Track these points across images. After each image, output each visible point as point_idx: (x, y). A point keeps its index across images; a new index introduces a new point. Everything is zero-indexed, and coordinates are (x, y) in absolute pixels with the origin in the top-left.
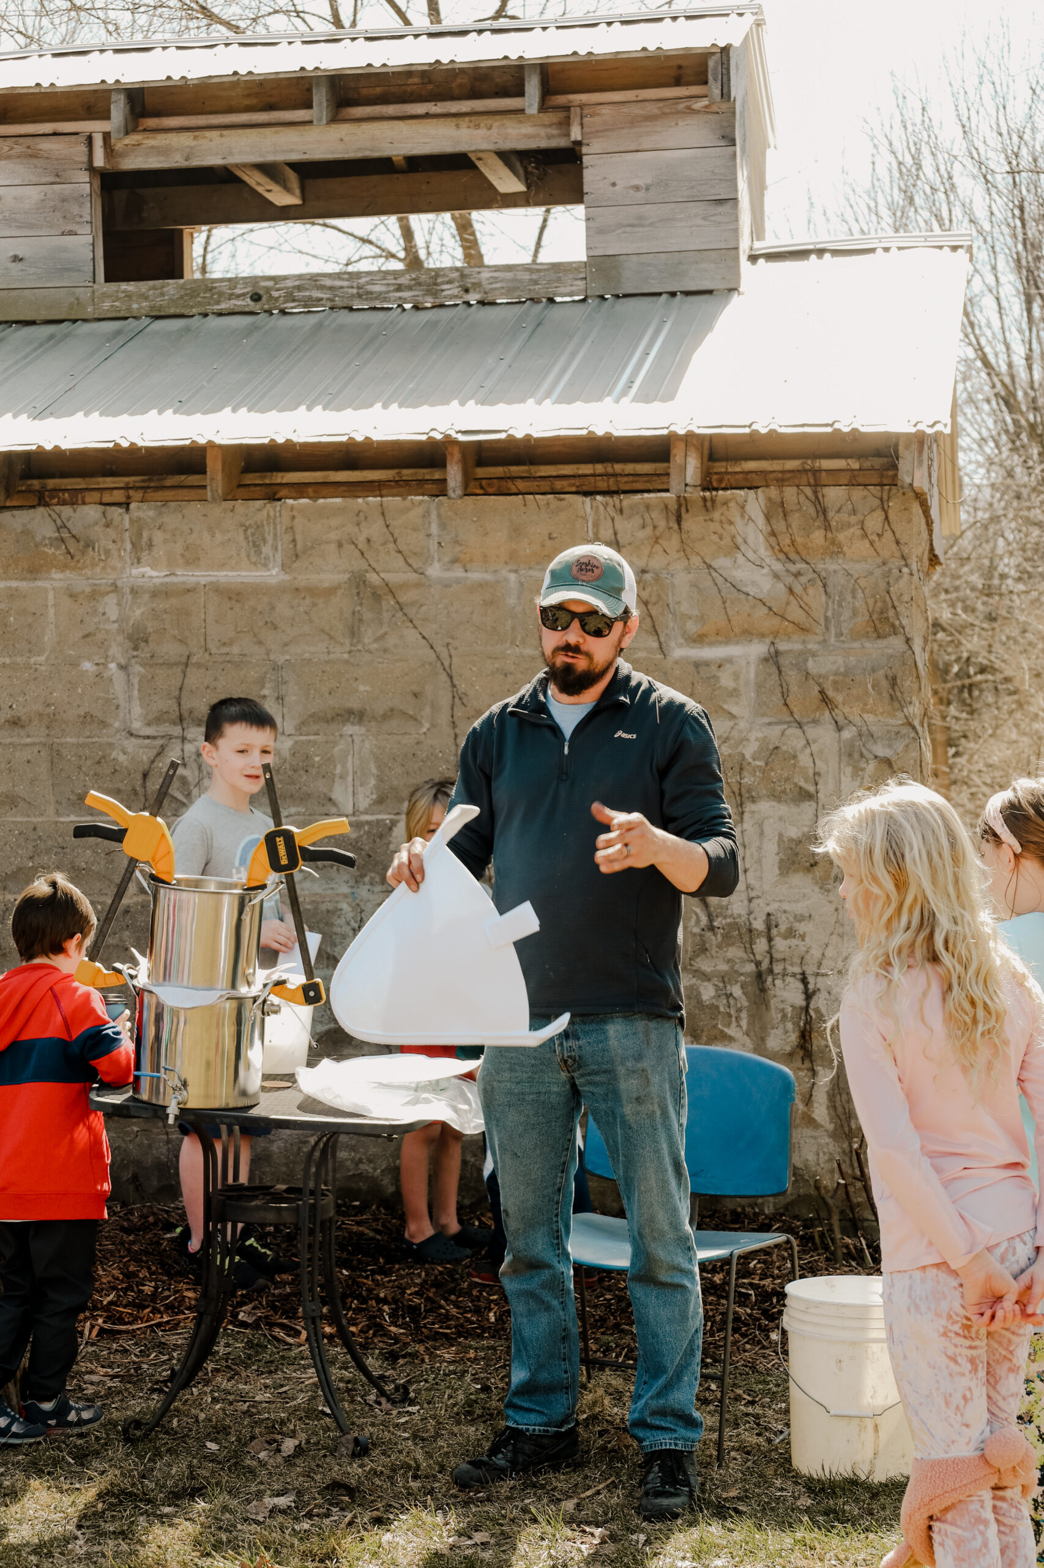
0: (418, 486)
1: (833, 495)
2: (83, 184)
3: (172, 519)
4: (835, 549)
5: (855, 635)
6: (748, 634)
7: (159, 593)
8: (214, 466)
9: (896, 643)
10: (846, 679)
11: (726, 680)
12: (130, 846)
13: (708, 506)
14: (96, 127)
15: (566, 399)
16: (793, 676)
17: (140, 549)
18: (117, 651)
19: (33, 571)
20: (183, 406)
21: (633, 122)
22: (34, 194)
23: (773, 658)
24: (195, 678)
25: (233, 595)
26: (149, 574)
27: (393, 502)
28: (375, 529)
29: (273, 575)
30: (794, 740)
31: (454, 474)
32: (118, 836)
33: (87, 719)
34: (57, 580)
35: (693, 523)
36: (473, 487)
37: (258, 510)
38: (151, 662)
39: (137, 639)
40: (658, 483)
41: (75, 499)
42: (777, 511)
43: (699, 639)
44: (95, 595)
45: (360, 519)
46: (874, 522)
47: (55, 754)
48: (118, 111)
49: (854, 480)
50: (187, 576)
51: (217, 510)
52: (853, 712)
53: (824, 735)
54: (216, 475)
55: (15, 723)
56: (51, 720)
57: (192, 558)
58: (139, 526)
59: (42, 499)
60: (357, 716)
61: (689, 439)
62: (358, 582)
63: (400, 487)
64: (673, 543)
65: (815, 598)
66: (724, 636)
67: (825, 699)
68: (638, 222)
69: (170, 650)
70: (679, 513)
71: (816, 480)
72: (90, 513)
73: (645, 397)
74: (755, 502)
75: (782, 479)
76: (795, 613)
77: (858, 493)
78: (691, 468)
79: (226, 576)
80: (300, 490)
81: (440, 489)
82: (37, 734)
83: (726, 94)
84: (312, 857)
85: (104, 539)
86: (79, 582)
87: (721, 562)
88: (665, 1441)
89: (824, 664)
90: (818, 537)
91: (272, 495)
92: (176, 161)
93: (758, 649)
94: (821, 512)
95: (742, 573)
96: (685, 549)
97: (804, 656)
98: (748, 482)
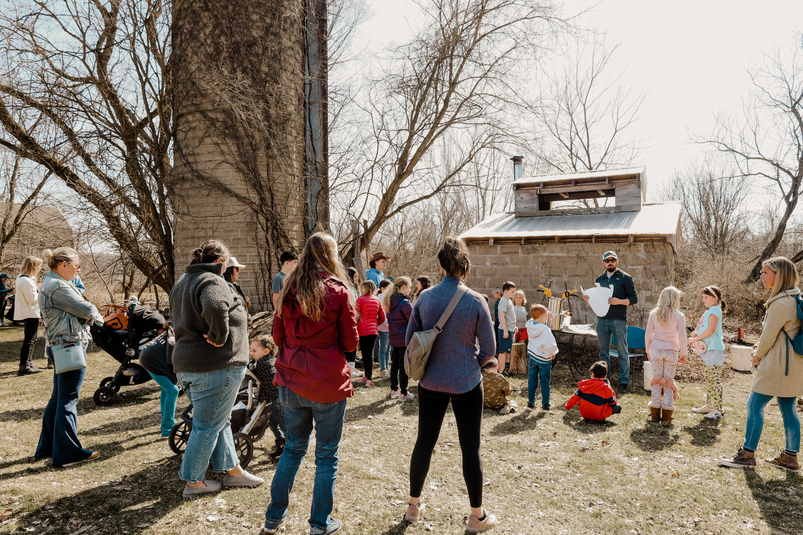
0: (588, 242)
1: (655, 243)
2: (536, 196)
3: (549, 246)
4: (655, 252)
5: (659, 265)
6: (641, 265)
7: (547, 257)
9: (666, 266)
10: (657, 272)
11: (637, 272)
12: (545, 293)
13: (634, 245)
14: (538, 188)
15: (612, 228)
16: (648, 271)
17: (545, 250)
18: (541, 265)
19: (529, 254)
20: (551, 230)
21: (624, 185)
22: (528, 198)
23: (645, 268)
24: (552, 270)
25: (559, 258)
26: (546, 254)
27: (584, 244)
28: (581, 248)
29: (565, 255)
30: (648, 281)
31: (593, 240)
32: (543, 291)
33: (536, 275)
34: (532, 255)
35: (632, 248)
36: (596, 242)
37: (563, 245)
38: (546, 267)
39: (544, 264)
40: (626, 241)
41: (535, 243)
42: (646, 246)
43: (633, 265)
44: (538, 257)
45: (578, 246)
46: (662, 247)
47: (531, 280)
48: (542, 186)
49: (659, 241)
50: (551, 255)
51: (556, 245)
52: (658, 277)
53: (653, 281)
54: (557, 240)
55: (525, 275)
56: (530, 276)
57: (552, 252)
58: (544, 247)
59: (530, 243)
60: (577, 276)
61: (632, 235)
62: (578, 256)
63: (585, 242)
64: (628, 251)
65: (652, 259)
66: (637, 265)
67: (653, 275)
68: (624, 200)
69: (549, 265)
70: (629, 246)
71: (653, 241)
72: (537, 245)
73: (625, 228)
74: (642, 244)
75: (647, 241)
76: (649, 261)
77: (660, 243)
78: (632, 239)
79: (557, 255)
80: (569, 242)
81: (591, 242)
82: (529, 277)
83: (639, 180)
84: (572, 295)
85: (539, 249)
86: (535, 255)
87: (637, 253)
88: (624, 382)
89: (654, 269)
90: (653, 250)
91: (565, 243)
92: (550, 192)
93: (642, 267)
94: (653, 246)
95: (640, 255)
96: (630, 251)
97: (650, 268)
98: (641, 241)
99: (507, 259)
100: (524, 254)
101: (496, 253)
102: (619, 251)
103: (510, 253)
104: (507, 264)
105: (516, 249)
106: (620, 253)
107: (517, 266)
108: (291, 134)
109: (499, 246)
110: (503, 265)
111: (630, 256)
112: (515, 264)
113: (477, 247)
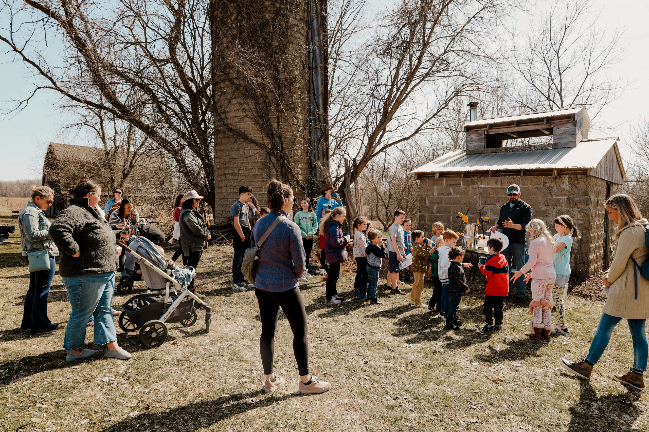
0: (518, 175)
1: (579, 176)
2: (483, 136)
3: (485, 179)
4: (579, 184)
5: (581, 196)
6: (565, 195)
7: (484, 188)
8: (490, 172)
9: (588, 197)
10: (579, 202)
11: (561, 201)
13: (560, 178)
14: (486, 129)
16: (571, 201)
17: (482, 183)
18: (478, 195)
19: (468, 185)
21: (561, 124)
22: (477, 138)
23: (568, 199)
24: (488, 199)
25: (493, 189)
26: (483, 186)
27: (515, 177)
28: (512, 180)
29: (499, 186)
30: (571, 209)
31: (522, 174)
32: (462, 218)
33: (474, 204)
34: (471, 186)
35: (557, 180)
36: (524, 175)
37: (497, 178)
38: (482, 197)
39: (481, 194)
40: (550, 174)
41: (474, 177)
42: (570, 178)
43: (558, 196)
44: (476, 188)
45: (510, 179)
46: (585, 180)
48: (488, 127)
49: (582, 174)
50: (487, 186)
51: (492, 178)
52: (580, 206)
53: (576, 209)
55: (465, 204)
56: (470, 204)
57: (488, 184)
58: (482, 180)
59: (470, 177)
61: (555, 169)
63: (516, 175)
64: (554, 183)
65: (575, 190)
66: (561, 195)
67: (576, 204)
68: (561, 138)
69: (485, 195)
70: (555, 178)
71: (576, 174)
72: (476, 178)
73: (552, 163)
74: (567, 177)
75: (571, 174)
76: (572, 192)
77: (583, 176)
78: (556, 172)
79: (492, 186)
80: (502, 175)
81: (520, 175)
82: (468, 205)
83: (574, 120)
84: (484, 221)
85: (477, 181)
86: (474, 187)
87: (561, 185)
89: (576, 199)
90: (576, 182)
91: (499, 176)
92: (496, 133)
93: (566, 197)
94: (577, 178)
95: (564, 187)
96: (556, 183)
97: (573, 198)
98: (566, 174)
99: (451, 190)
100: (465, 185)
101: (442, 185)
102: (546, 183)
103: (453, 185)
104: (451, 194)
105: (458, 182)
106: (547, 185)
107: (458, 196)
108: (296, 93)
109: (444, 179)
110: (448, 195)
111: (555, 188)
112: (457, 194)
113: (427, 180)
